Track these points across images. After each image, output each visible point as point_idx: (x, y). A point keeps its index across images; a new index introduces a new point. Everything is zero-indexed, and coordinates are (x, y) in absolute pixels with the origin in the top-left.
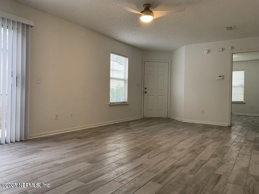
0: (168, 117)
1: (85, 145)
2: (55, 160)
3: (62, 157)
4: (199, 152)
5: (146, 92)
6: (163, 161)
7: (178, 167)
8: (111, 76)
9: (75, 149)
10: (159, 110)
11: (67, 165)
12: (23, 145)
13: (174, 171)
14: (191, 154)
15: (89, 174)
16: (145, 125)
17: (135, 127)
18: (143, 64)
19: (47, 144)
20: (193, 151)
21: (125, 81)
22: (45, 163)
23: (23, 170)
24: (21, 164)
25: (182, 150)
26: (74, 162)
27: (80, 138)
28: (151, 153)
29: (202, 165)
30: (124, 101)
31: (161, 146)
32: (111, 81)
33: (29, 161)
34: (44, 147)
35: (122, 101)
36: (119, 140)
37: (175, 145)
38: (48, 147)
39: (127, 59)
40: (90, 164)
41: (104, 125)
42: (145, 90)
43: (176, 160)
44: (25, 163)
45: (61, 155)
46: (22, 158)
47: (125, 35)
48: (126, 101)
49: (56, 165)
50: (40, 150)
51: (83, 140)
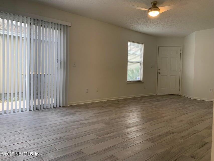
0: (180, 95)
1: (105, 112)
2: (82, 121)
3: (87, 119)
4: (196, 124)
5: (159, 73)
6: (161, 128)
7: (173, 133)
8: (128, 60)
9: (97, 114)
10: (171, 88)
11: (90, 124)
12: (64, 109)
13: (167, 136)
14: (189, 125)
15: (103, 131)
16: (156, 100)
17: (147, 101)
18: (158, 49)
19: (79, 110)
20: (191, 123)
21: (140, 63)
22: (76, 122)
23: (62, 125)
24: (61, 121)
25: (182, 121)
26: (95, 123)
27: (102, 107)
28: (154, 122)
29: (195, 134)
30: (140, 80)
31: (164, 117)
32: (128, 63)
33: (66, 120)
34: (77, 112)
35: (138, 80)
36: (131, 110)
37: (177, 117)
38: (80, 111)
39: (143, 46)
40: (105, 125)
41: (123, 98)
42: (159, 71)
43: (173, 128)
44: (64, 121)
45: (87, 117)
46: (62, 118)
47: (140, 26)
48: (142, 80)
49: (83, 124)
50: (74, 114)
51: (104, 108)
